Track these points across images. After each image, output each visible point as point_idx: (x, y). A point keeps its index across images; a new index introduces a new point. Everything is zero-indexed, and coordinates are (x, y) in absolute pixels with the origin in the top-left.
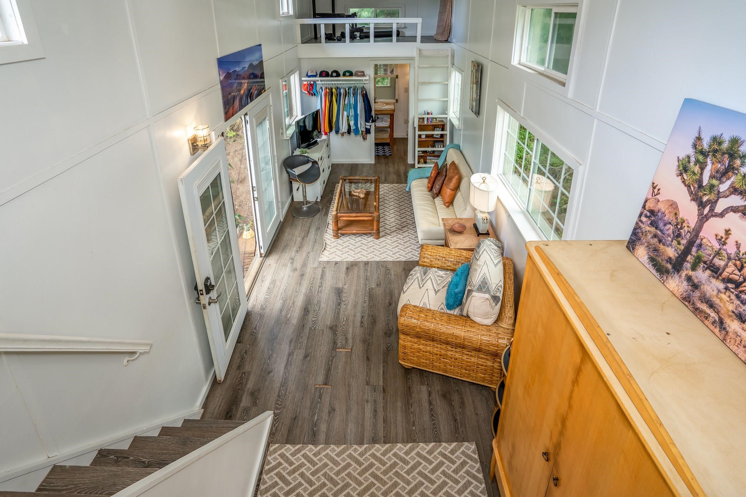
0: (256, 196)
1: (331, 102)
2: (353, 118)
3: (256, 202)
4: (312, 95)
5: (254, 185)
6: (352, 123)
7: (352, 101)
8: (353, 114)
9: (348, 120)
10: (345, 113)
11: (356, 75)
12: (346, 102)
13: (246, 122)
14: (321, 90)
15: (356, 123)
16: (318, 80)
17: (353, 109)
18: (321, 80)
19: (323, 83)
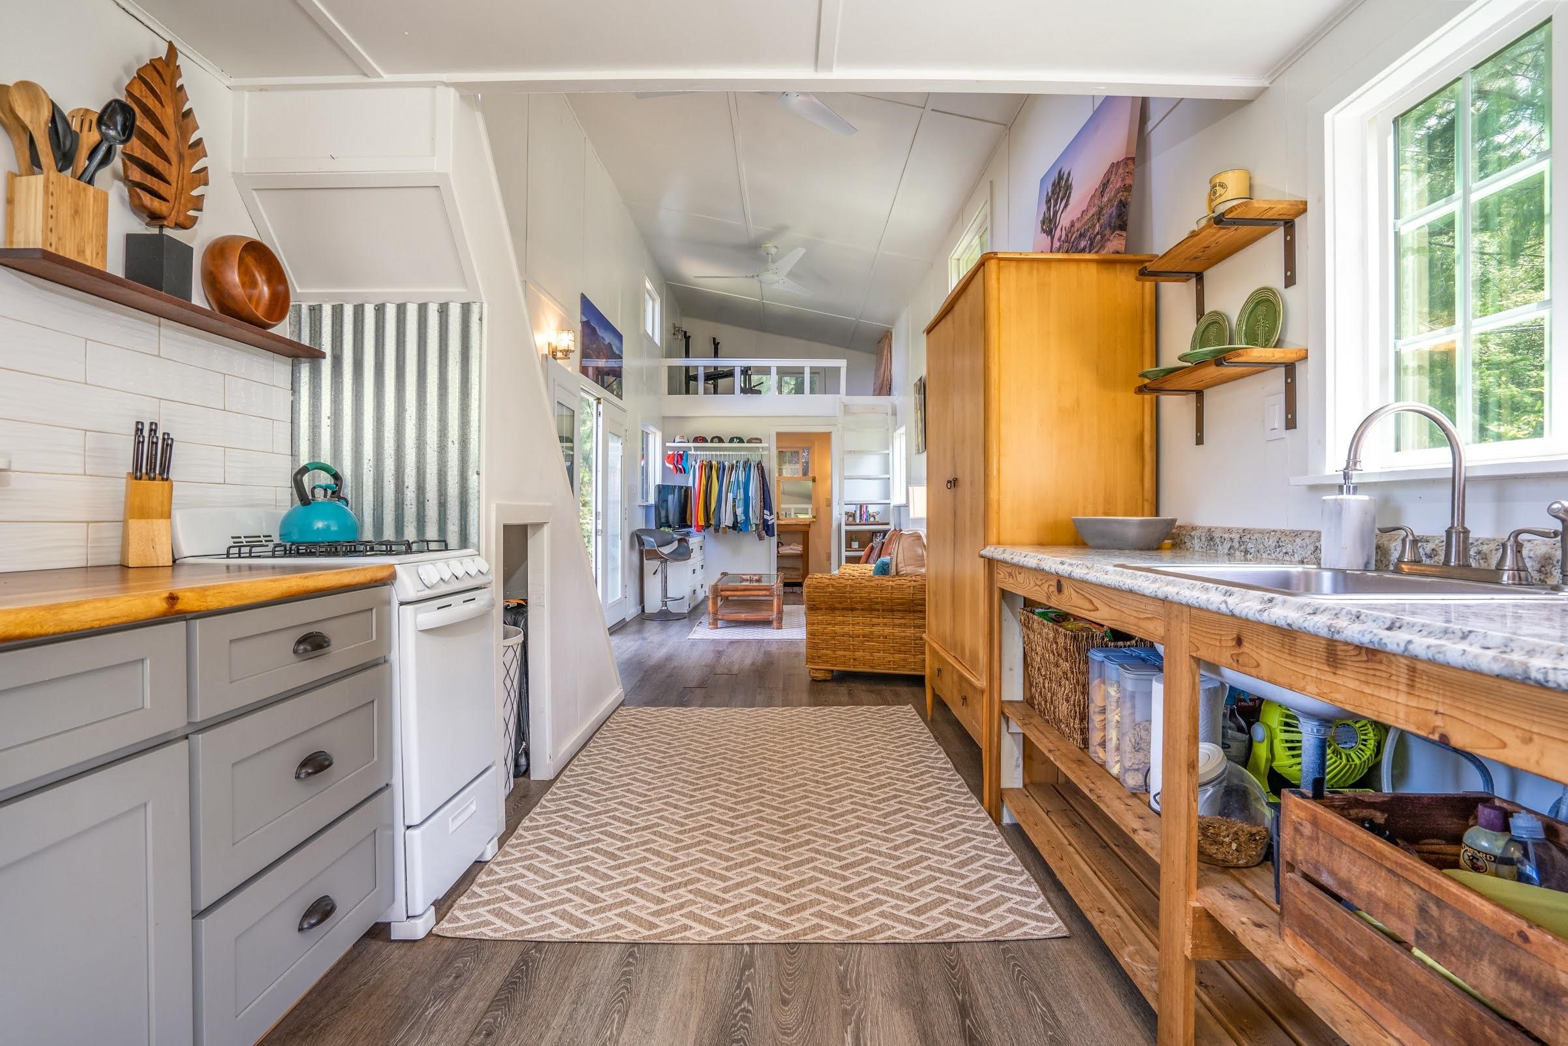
0: (600, 527)
1: (709, 478)
2: (741, 503)
3: (599, 538)
4: (681, 472)
5: (600, 509)
6: (739, 511)
7: (742, 478)
8: (742, 497)
9: (734, 506)
10: (730, 496)
11: (749, 441)
12: (733, 479)
13: (598, 414)
14: (693, 463)
15: (746, 512)
16: (690, 448)
17: (742, 490)
18: (696, 449)
19: (698, 453)
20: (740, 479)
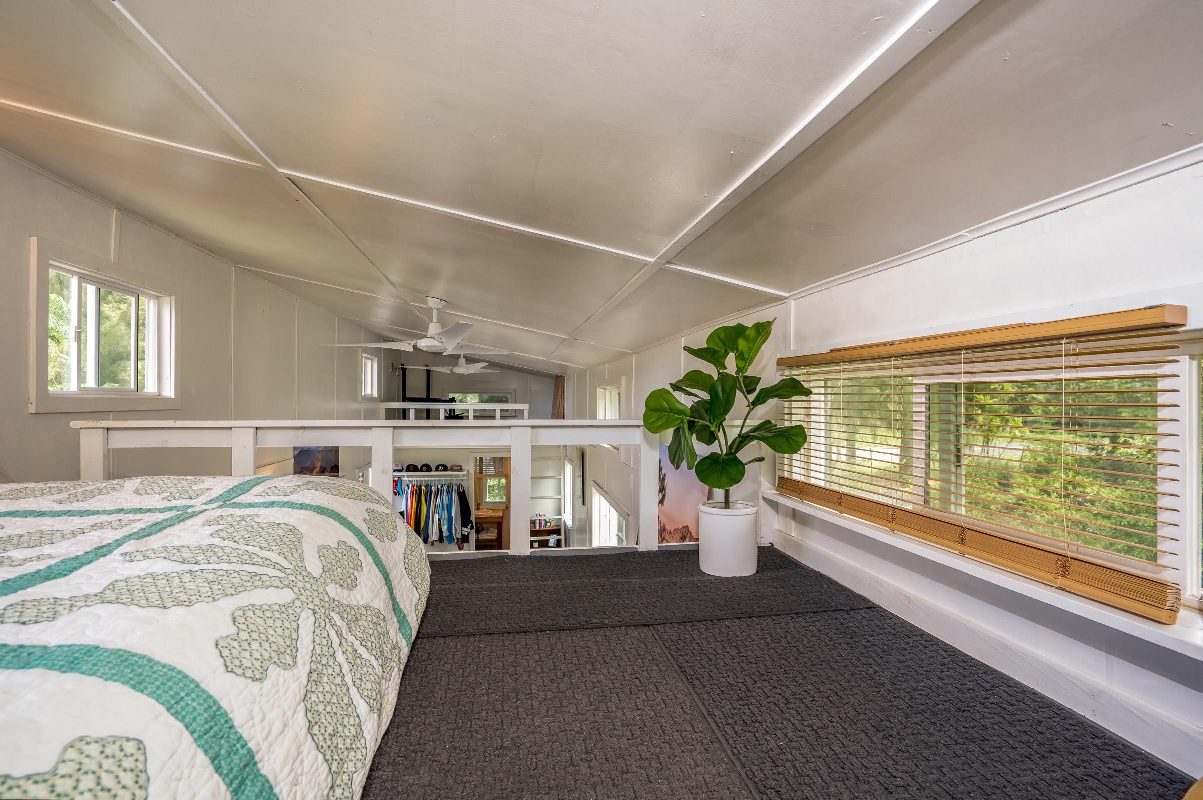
1: (419, 502)
2: (446, 522)
6: (445, 528)
8: (446, 517)
9: (440, 525)
10: (437, 516)
11: (452, 470)
12: (438, 502)
14: (406, 488)
15: (450, 529)
16: (404, 476)
17: (446, 512)
18: (408, 477)
19: (410, 479)
20: (445, 502)
